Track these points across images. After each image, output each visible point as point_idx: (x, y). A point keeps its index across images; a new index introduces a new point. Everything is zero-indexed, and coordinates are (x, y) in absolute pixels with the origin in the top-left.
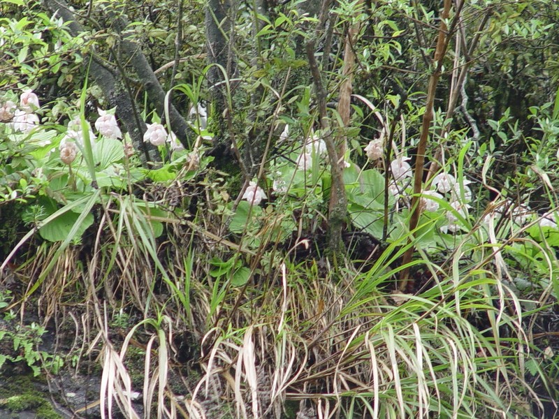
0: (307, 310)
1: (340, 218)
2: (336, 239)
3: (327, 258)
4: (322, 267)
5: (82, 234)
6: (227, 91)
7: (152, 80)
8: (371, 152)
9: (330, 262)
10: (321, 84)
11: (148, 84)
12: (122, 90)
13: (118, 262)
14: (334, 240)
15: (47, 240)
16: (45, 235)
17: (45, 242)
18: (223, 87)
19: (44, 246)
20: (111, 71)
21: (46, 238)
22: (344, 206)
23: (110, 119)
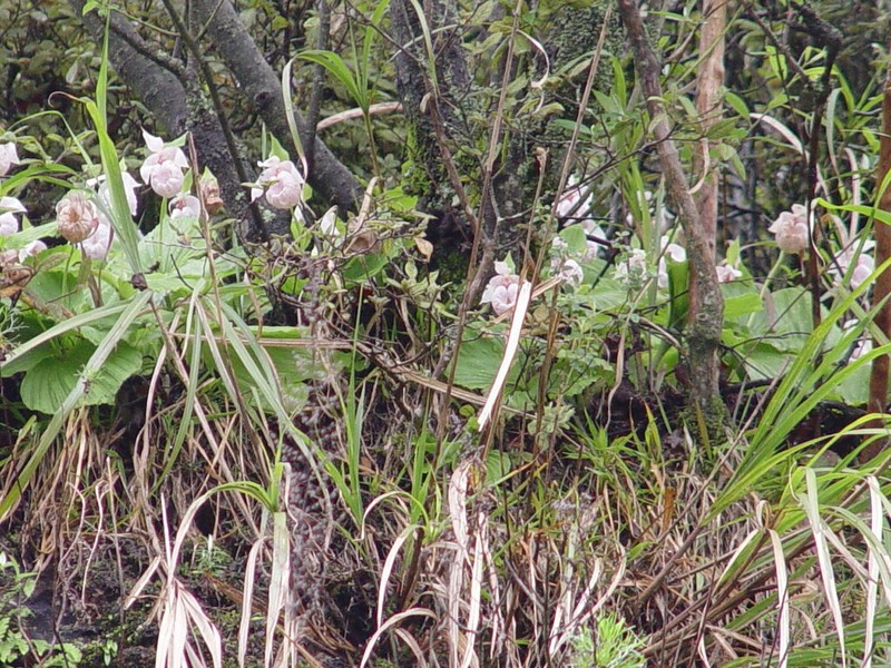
0: (636, 521)
1: (708, 336)
2: (703, 386)
3: (686, 430)
4: (673, 446)
5: (115, 392)
6: (427, 57)
7: (272, 87)
8: (785, 235)
9: (692, 435)
10: (645, 42)
11: (262, 96)
12: (202, 111)
13: (203, 452)
14: (698, 388)
15: (36, 412)
16: (33, 401)
17: (34, 418)
18: (419, 49)
19: (32, 424)
20: (174, 70)
21: (37, 408)
22: (716, 310)
23: (172, 157)
